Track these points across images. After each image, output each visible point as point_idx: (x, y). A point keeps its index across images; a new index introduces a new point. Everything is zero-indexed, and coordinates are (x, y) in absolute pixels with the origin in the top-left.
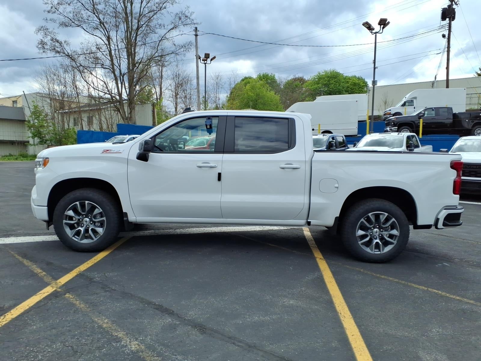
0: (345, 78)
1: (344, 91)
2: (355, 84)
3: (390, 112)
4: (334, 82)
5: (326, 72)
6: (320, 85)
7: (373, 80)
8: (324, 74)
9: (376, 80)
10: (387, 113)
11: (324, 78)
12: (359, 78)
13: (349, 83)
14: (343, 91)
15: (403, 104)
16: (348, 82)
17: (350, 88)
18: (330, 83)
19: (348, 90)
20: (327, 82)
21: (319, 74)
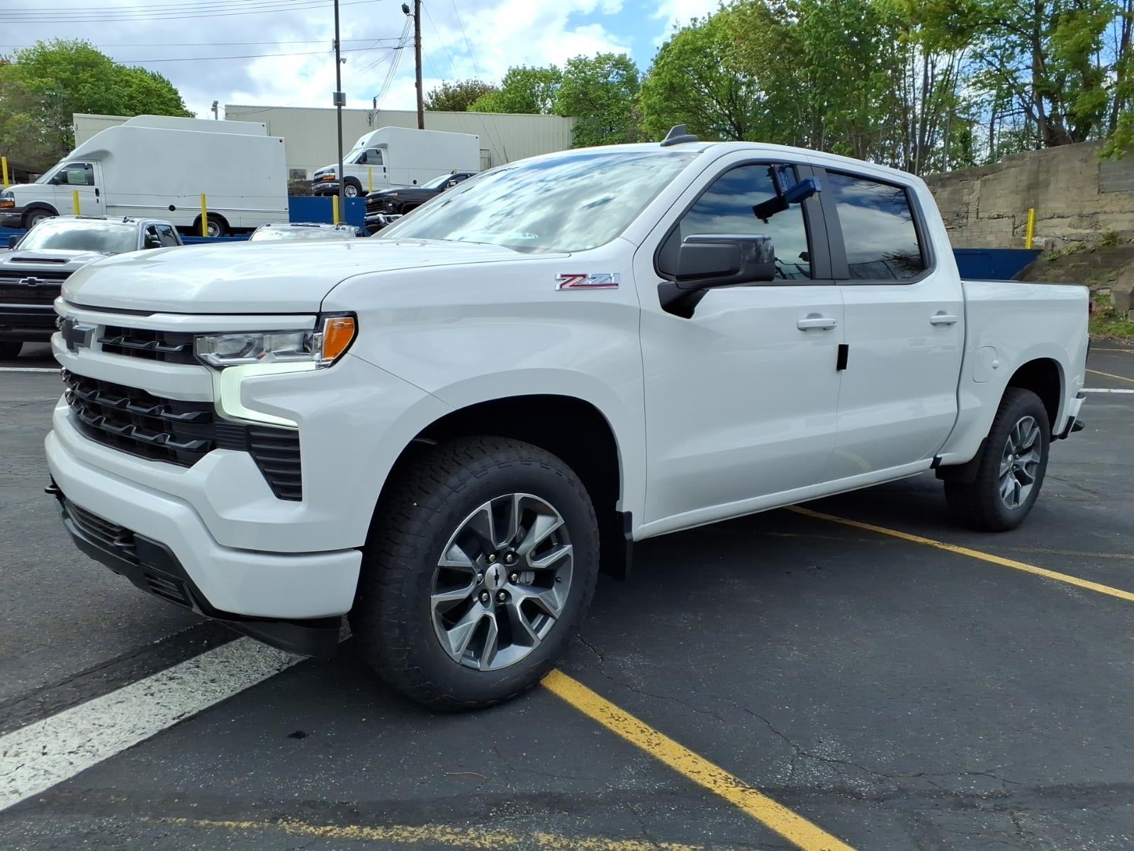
0: (120, 70)
1: (122, 107)
2: (148, 92)
3: (333, 174)
4: (92, 76)
5: (59, 43)
6: (50, 81)
7: (336, 91)
8: (57, 48)
9: (342, 91)
10: (326, 176)
11: (58, 63)
12: (154, 77)
13: (131, 87)
14: (118, 105)
15: (360, 158)
16: (128, 84)
17: (138, 101)
18: (78, 78)
19: (132, 104)
20: (68, 73)
21: (43, 48)
